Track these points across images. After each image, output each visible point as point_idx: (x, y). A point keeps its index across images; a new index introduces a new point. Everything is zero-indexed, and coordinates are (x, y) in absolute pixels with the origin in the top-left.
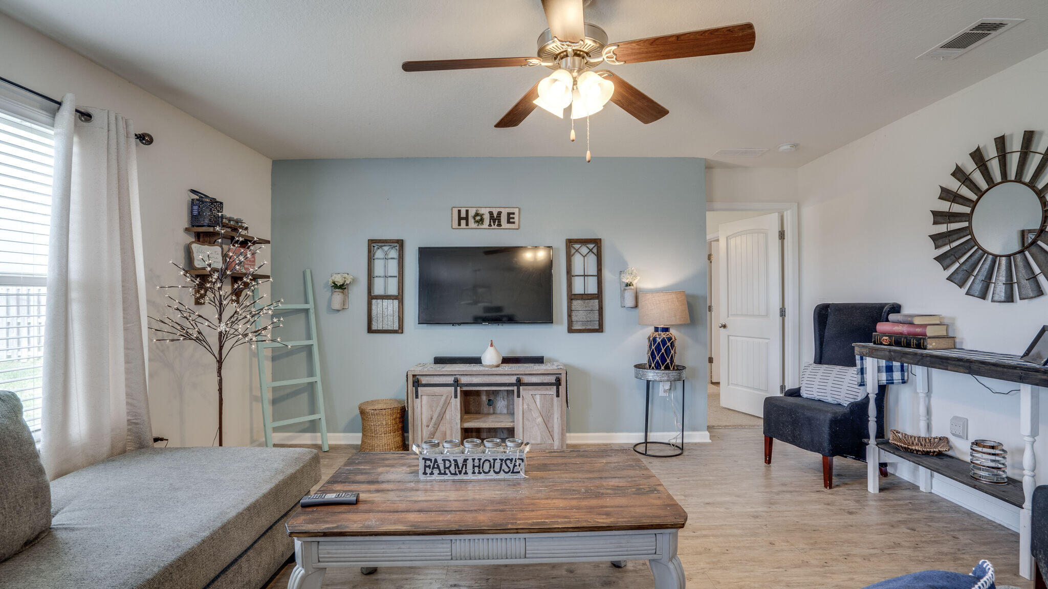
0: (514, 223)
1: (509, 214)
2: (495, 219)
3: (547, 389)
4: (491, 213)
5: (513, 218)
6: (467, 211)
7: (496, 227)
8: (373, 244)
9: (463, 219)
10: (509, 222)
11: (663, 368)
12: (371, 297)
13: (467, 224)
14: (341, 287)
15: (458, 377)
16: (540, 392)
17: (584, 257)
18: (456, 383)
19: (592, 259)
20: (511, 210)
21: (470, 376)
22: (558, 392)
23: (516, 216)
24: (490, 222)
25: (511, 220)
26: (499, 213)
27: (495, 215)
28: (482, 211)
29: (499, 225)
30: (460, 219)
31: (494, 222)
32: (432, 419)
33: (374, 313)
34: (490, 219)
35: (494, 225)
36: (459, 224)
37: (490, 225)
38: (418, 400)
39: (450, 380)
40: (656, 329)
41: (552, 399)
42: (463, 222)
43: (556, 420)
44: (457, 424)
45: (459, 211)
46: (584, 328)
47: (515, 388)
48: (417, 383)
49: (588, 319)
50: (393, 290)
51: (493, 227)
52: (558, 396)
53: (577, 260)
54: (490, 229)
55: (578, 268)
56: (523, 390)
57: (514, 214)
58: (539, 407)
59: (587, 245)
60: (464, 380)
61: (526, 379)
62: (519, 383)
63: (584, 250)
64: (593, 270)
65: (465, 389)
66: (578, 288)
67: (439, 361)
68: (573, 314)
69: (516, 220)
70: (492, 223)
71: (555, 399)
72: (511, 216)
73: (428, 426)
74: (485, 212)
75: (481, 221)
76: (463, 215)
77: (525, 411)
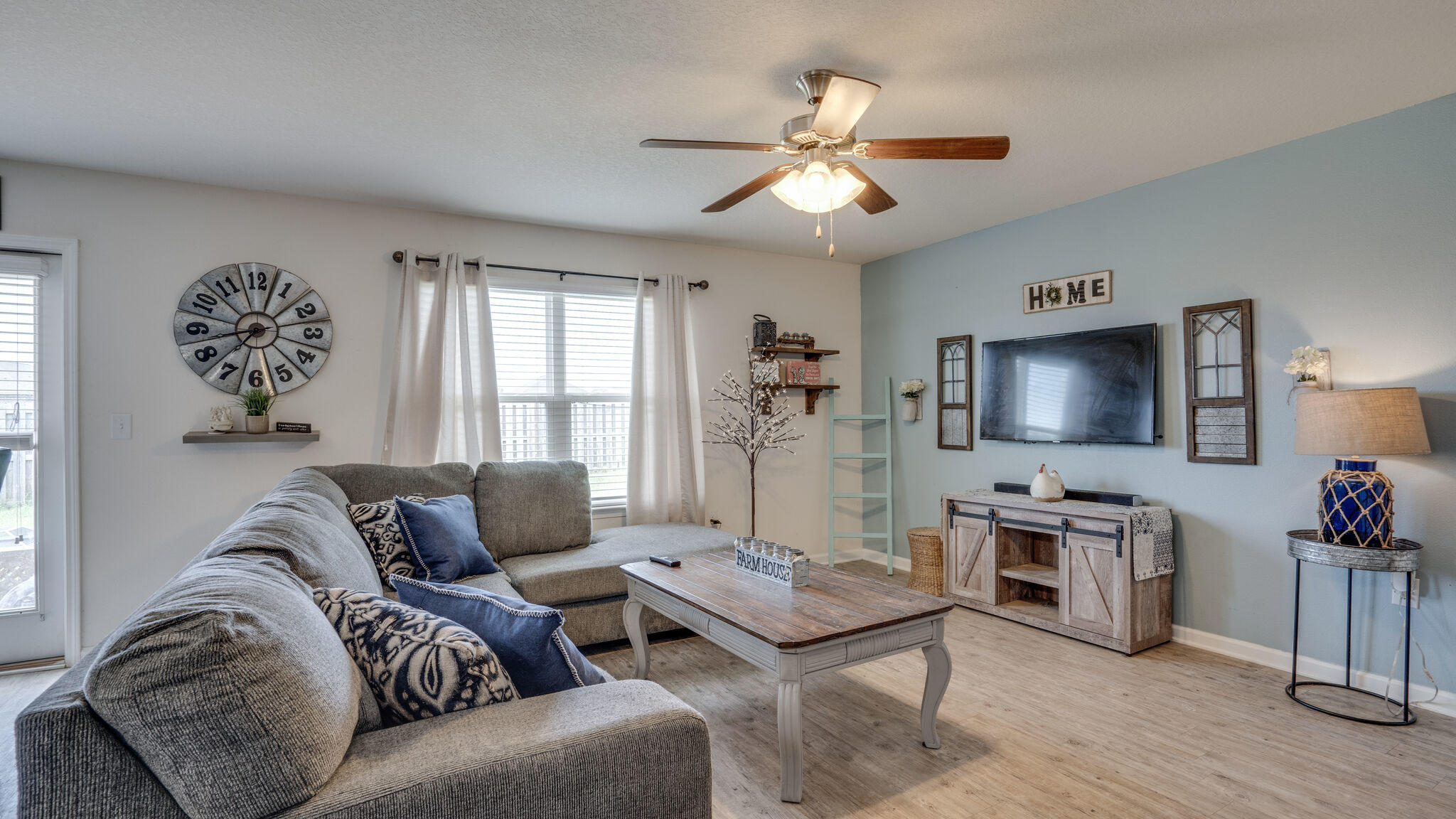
0: (1102, 294)
1: (1095, 282)
2: (1077, 293)
3: (1103, 542)
4: (1070, 285)
5: (1102, 287)
6: (1041, 288)
7: (1078, 304)
8: (944, 344)
9: (1036, 299)
10: (1095, 294)
11: (1337, 540)
12: (942, 406)
13: (1041, 306)
14: (912, 395)
15: (995, 508)
16: (1097, 546)
17: (1216, 334)
18: (993, 514)
19: (1234, 336)
20: (1098, 276)
21: (1014, 510)
22: (1119, 547)
23: (1106, 284)
24: (1070, 298)
25: (1099, 291)
26: (1082, 283)
27: (1076, 287)
28: (1057, 284)
29: (1083, 300)
30: (1032, 299)
31: (1075, 298)
32: (967, 554)
33: (945, 425)
34: (1070, 294)
35: (1076, 301)
36: (1032, 307)
37: (1070, 302)
38: (954, 531)
39: (985, 511)
40: (1339, 464)
41: (1112, 559)
42: (1037, 303)
43: (1115, 591)
44: (991, 568)
45: (1031, 289)
46: (1218, 455)
47: (1059, 533)
48: (953, 508)
49: (1227, 441)
50: (961, 398)
51: (1074, 304)
52: (1119, 554)
53: (1206, 342)
54: (1071, 307)
55: (1207, 355)
56: (1070, 537)
57: (1102, 280)
58: (1092, 566)
59: (1224, 314)
60: (1003, 514)
61: (1079, 524)
62: (1067, 526)
63: (1218, 322)
64: (1235, 356)
65: (1003, 525)
66: (1208, 389)
67: (1000, 488)
68: (1199, 430)
69: (1106, 289)
70: (1073, 300)
71: (1116, 559)
72: (1099, 284)
73: (962, 565)
74: (1062, 285)
75: (1057, 299)
76: (1036, 294)
77: (1073, 569)
